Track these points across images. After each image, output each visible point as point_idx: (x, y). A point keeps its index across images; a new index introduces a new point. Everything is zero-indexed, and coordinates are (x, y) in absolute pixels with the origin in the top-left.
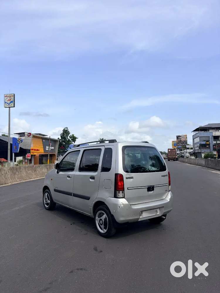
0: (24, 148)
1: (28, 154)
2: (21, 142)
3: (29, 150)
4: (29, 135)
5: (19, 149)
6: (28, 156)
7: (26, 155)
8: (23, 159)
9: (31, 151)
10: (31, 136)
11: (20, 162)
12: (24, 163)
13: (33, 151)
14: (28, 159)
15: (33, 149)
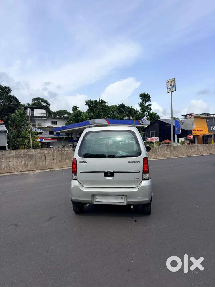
0: (186, 129)
1: (189, 135)
2: (182, 124)
3: (191, 131)
4: (190, 116)
5: (181, 130)
6: (190, 137)
7: (188, 136)
8: (185, 140)
9: (193, 132)
10: (193, 117)
11: (183, 143)
12: (186, 144)
13: (195, 132)
14: (190, 140)
15: (195, 130)
